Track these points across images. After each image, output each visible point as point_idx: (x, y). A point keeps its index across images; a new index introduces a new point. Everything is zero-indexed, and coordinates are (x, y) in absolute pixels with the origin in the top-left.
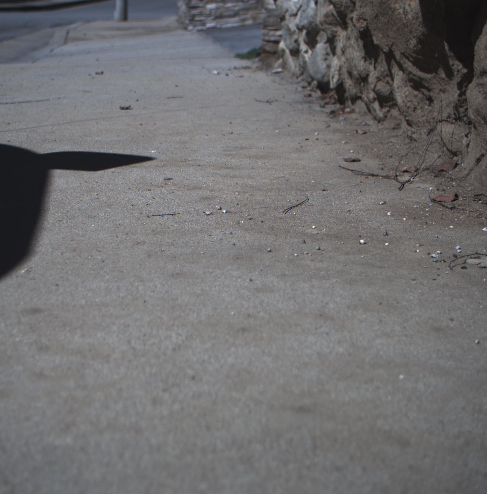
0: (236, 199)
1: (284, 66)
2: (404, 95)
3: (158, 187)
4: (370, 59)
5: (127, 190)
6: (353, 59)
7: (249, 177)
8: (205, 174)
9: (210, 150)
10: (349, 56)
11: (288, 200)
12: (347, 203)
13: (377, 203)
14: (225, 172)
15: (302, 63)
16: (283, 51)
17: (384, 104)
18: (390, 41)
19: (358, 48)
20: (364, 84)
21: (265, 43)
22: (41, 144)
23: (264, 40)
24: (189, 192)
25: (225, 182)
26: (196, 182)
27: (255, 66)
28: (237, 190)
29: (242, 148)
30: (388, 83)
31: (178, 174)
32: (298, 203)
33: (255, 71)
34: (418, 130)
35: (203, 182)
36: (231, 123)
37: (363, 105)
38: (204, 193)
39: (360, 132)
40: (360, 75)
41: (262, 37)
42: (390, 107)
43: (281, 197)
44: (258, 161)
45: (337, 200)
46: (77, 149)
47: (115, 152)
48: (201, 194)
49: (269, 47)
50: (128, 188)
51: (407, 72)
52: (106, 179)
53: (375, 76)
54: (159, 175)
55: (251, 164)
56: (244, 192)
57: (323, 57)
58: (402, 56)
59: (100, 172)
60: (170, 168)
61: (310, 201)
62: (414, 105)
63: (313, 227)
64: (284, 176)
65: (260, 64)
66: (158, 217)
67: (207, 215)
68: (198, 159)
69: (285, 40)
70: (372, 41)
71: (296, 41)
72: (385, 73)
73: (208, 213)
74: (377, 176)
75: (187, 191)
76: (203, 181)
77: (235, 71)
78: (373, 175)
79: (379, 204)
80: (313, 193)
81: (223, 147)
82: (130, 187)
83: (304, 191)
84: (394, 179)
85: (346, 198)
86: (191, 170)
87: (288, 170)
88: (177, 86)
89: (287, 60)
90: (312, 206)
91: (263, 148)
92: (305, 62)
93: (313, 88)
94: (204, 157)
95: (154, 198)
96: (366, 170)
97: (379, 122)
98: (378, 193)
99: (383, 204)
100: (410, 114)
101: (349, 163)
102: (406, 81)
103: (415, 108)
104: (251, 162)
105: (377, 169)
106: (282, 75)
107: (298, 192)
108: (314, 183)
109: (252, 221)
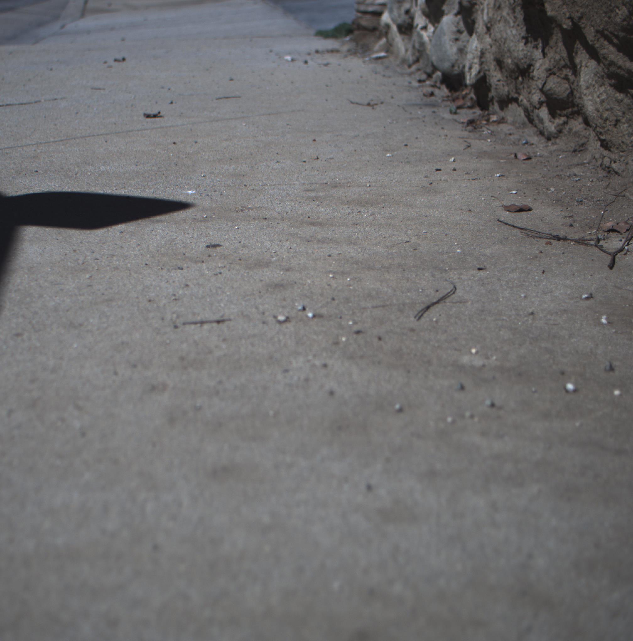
0: (329, 287)
1: (389, 48)
2: (598, 100)
3: (196, 262)
4: (536, 40)
5: (143, 267)
6: (506, 39)
7: (350, 242)
8: (275, 237)
9: (284, 190)
10: (498, 35)
11: (421, 290)
12: (525, 297)
13: (576, 295)
14: (309, 230)
15: (417, 45)
16: (388, 26)
17: (558, 112)
18: (578, 12)
19: (514, 22)
20: (523, 79)
21: (359, 15)
22: (13, 178)
23: (358, 11)
24: (248, 272)
25: (310, 251)
26: (259, 251)
27: (345, 48)
28: (331, 269)
29: (335, 186)
30: (566, 78)
31: (231, 235)
32: (439, 295)
33: (346, 56)
34: (621, 157)
35: (271, 252)
36: (315, 140)
37: (520, 112)
38: (274, 275)
39: (521, 157)
40: (517, 65)
41: (356, 6)
42: (568, 117)
43: (407, 282)
44: (363, 210)
45: (506, 290)
46: (69, 187)
47: (128, 192)
48: (268, 277)
49: (366, 22)
50: (144, 264)
51: (607, 63)
52: (109, 246)
53: (544, 67)
54: (198, 238)
55: (351, 216)
56: (343, 273)
57: (454, 37)
58: (599, 35)
59: (101, 232)
60: (218, 223)
61: (459, 293)
62: (616, 116)
63: (474, 351)
64: (408, 240)
65: (351, 45)
66: (193, 327)
67: (280, 322)
68: (264, 205)
69: (391, 11)
70: (544, 11)
71: (407, 12)
72: (562, 63)
73: (281, 318)
74: (565, 239)
75: (244, 271)
76: (272, 249)
77: (317, 55)
78: (558, 239)
79: (581, 299)
80: (461, 274)
81: (304, 184)
82: (147, 263)
83: (446, 271)
84: (596, 246)
85: (520, 285)
86: (251, 228)
87: (414, 227)
88: (232, 80)
89: (393, 40)
90: (463, 302)
91: (368, 185)
92: (422, 44)
93: (436, 82)
94: (273, 202)
95: (187, 285)
96: (544, 229)
97: (549, 139)
98: (574, 275)
99: (587, 298)
100: (608, 130)
101: (514, 214)
102: (602, 77)
103: (617, 121)
104: (351, 211)
105: (563, 225)
106: (386, 61)
107: (436, 273)
108: (460, 253)
109: (361, 336)
